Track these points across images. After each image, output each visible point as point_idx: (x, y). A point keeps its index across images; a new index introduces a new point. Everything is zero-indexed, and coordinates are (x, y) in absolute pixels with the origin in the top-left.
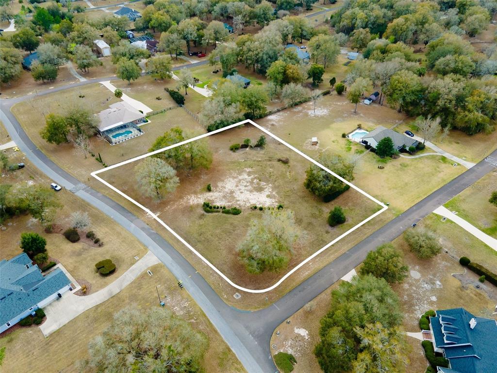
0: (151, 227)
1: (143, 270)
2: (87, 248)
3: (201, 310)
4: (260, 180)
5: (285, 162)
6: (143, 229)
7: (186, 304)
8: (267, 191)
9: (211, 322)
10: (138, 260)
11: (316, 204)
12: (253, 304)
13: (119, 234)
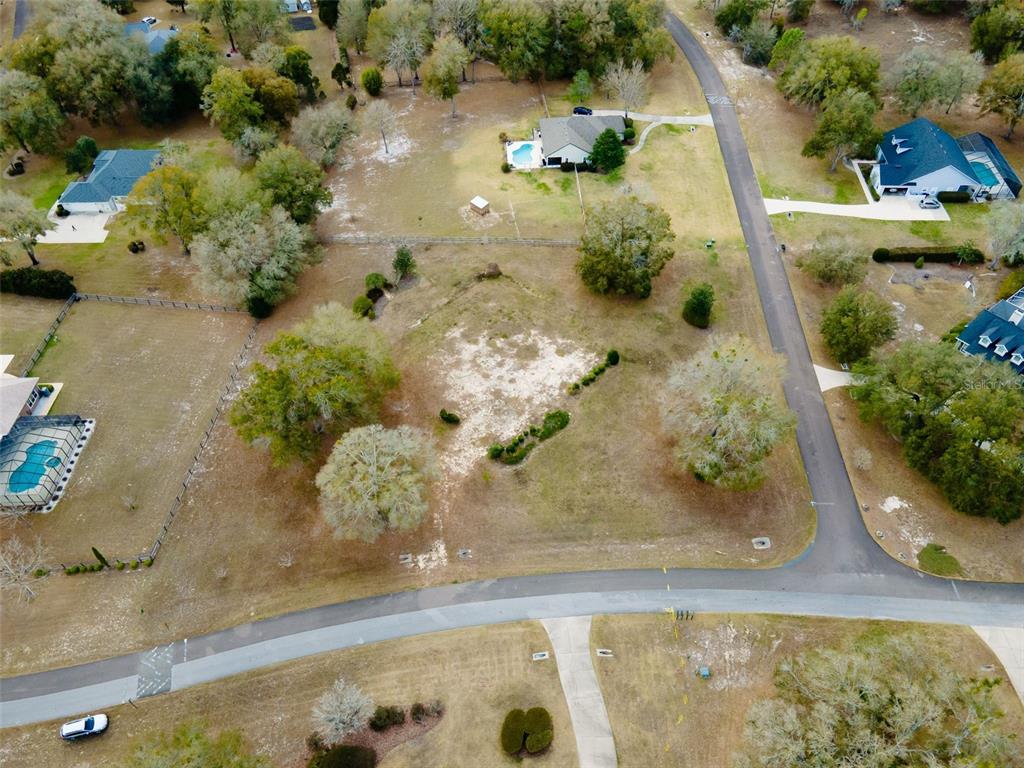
0: (470, 580)
1: (588, 661)
2: (418, 748)
3: (760, 615)
4: (505, 336)
5: (494, 275)
6: (461, 598)
7: (732, 632)
8: (546, 346)
9: (800, 614)
10: (552, 656)
11: (638, 312)
12: (798, 531)
13: (434, 655)
